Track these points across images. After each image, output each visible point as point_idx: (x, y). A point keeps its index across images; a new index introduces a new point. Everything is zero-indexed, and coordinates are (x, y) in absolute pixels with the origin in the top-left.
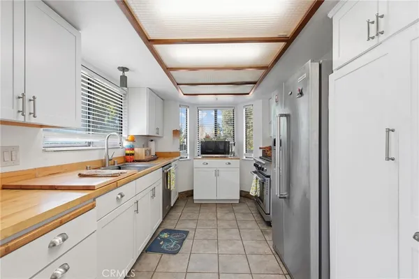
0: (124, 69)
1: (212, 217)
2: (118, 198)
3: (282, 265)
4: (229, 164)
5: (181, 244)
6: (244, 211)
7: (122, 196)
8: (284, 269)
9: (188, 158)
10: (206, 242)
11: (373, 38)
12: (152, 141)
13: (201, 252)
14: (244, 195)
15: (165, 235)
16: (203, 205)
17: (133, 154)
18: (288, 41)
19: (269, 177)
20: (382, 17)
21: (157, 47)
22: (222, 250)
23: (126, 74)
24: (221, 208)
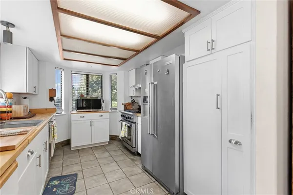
0: (8, 24)
1: (92, 158)
2: (28, 156)
3: (151, 177)
4: (102, 116)
5: (75, 185)
6: (115, 149)
7: (32, 153)
8: (153, 179)
9: (63, 113)
10: (95, 177)
11: (209, 50)
12: (25, 98)
13: (95, 186)
14: (113, 138)
15: (56, 182)
16: (80, 151)
17: (11, 112)
18: (158, 38)
19: (135, 123)
20: (214, 41)
21: (62, 15)
22: (110, 180)
23: (11, 29)
24: (96, 150)
